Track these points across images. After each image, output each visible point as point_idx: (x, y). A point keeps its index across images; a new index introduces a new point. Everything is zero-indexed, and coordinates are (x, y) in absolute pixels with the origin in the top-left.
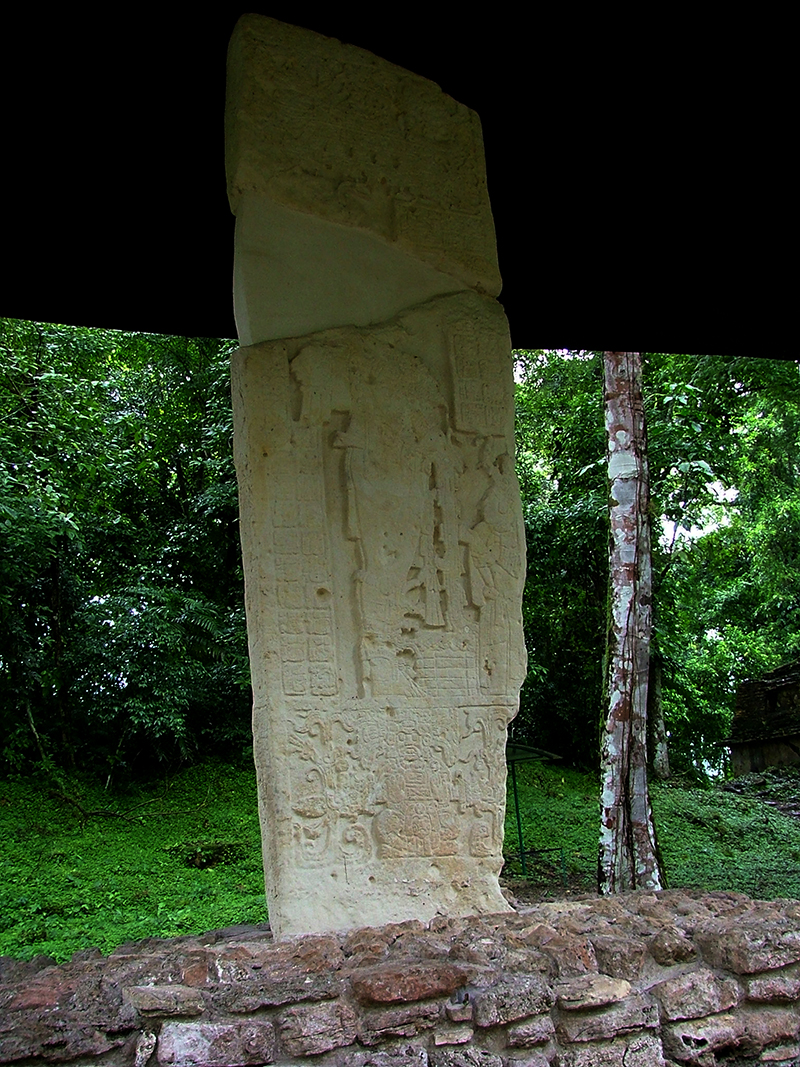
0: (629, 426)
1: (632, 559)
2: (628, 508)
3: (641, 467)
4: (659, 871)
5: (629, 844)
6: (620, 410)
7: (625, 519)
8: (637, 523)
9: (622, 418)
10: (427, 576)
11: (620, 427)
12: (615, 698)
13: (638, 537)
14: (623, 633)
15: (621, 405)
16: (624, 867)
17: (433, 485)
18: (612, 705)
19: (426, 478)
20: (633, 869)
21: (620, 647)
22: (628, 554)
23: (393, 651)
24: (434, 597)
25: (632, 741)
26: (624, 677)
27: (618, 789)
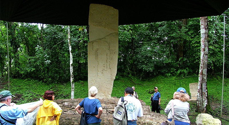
0: (204, 24)
1: (204, 48)
2: (203, 39)
3: (206, 31)
4: (207, 100)
5: (202, 96)
6: (202, 22)
7: (203, 40)
8: (205, 41)
9: (202, 23)
10: (105, 65)
11: (202, 25)
12: (200, 71)
13: (205, 44)
14: (202, 60)
15: (202, 21)
16: (201, 99)
17: (107, 56)
18: (200, 72)
19: (106, 55)
20: (202, 100)
21: (201, 62)
22: (203, 47)
23: (101, 73)
24: (106, 67)
25: (203, 78)
26: (202, 68)
27: (200, 86)
